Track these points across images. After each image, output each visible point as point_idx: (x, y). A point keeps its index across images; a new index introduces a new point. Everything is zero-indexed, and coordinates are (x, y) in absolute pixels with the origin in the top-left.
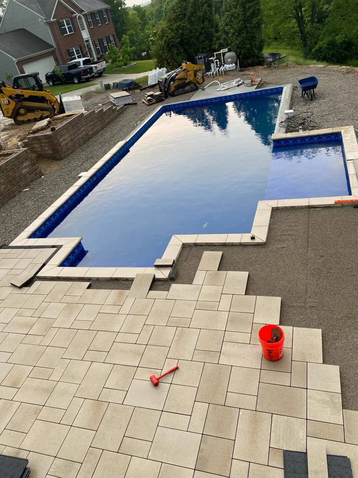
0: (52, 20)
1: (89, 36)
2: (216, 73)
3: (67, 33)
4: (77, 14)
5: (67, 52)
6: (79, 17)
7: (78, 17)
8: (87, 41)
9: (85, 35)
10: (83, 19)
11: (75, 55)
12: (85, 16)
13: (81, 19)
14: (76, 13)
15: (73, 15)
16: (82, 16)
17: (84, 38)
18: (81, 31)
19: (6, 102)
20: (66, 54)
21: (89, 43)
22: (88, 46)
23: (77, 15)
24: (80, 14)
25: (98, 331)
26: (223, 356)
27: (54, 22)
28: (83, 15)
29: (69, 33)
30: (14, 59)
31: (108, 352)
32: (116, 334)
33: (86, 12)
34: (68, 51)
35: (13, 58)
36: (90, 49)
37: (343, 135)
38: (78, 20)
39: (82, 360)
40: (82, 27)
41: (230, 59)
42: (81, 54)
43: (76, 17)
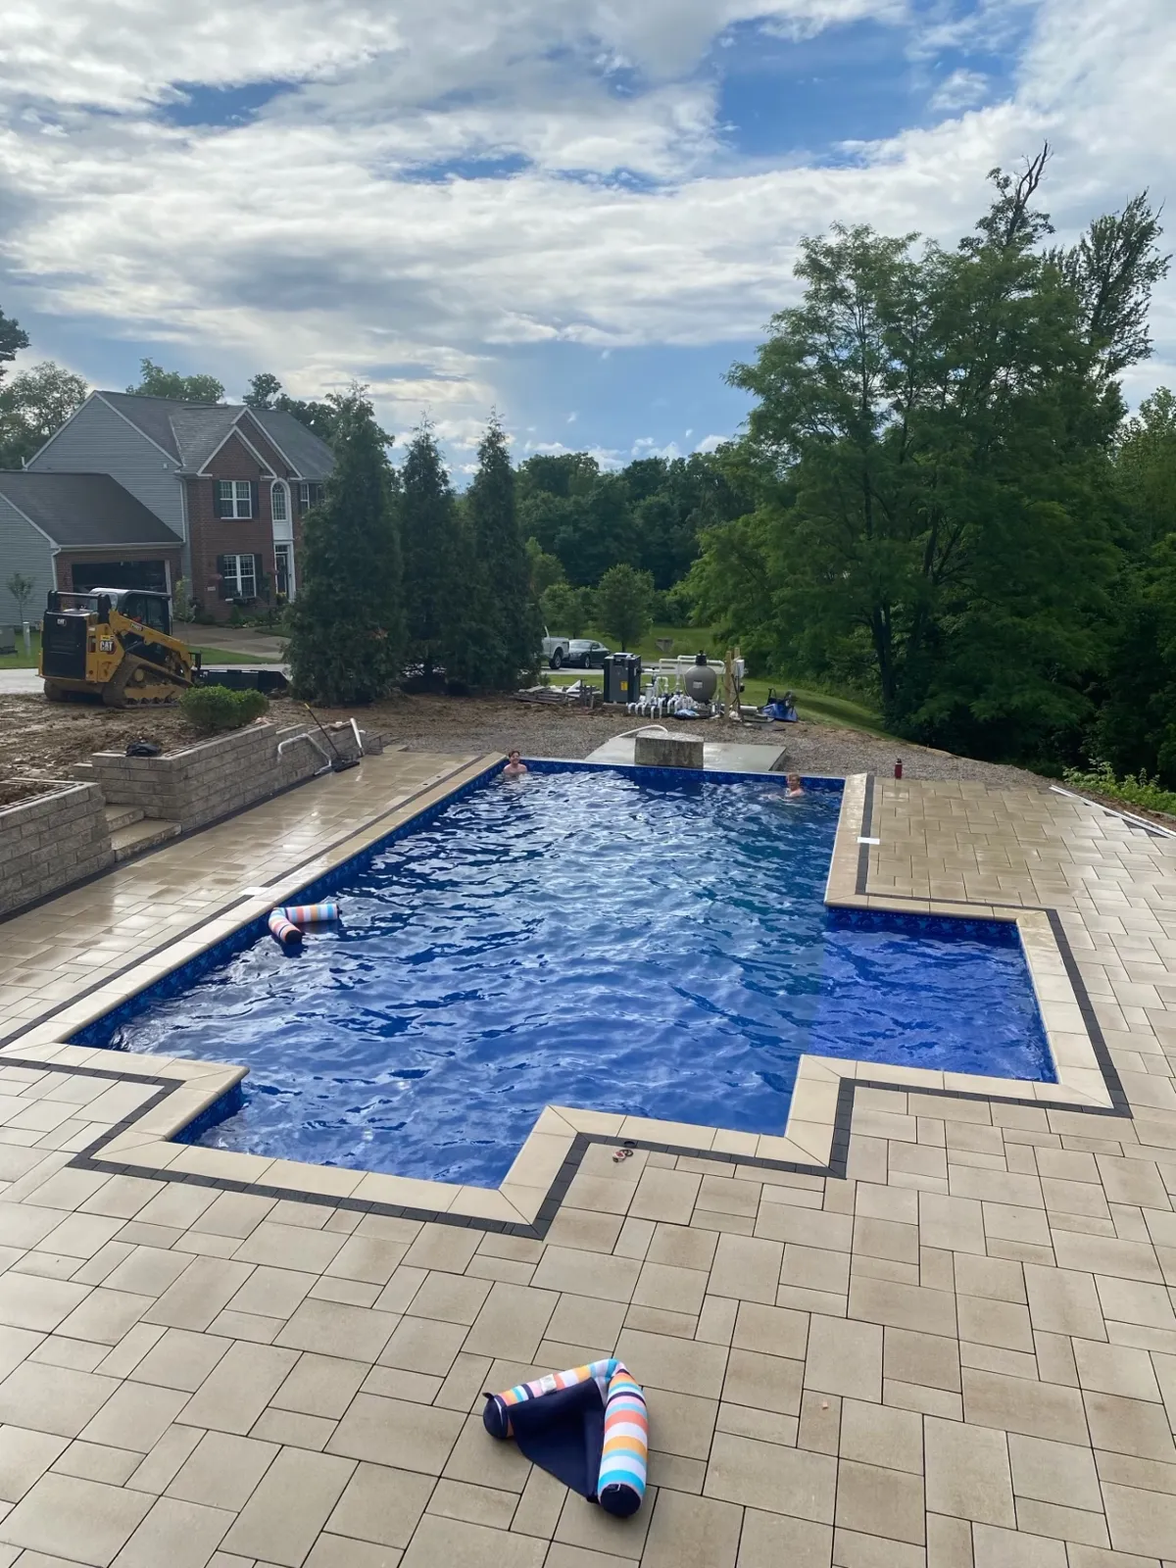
0: (199, 474)
1: (292, 538)
2: (656, 710)
3: (232, 516)
4: (275, 476)
5: (214, 561)
6: (278, 486)
7: (275, 485)
8: (283, 548)
9: (282, 532)
10: (288, 493)
11: (235, 574)
12: (297, 488)
13: (282, 491)
14: (272, 475)
15: (261, 477)
16: (286, 483)
17: (275, 538)
18: (273, 521)
19: (108, 646)
20: (210, 565)
21: (286, 555)
22: (280, 560)
23: (276, 479)
24: (281, 479)
25: (304, 1351)
26: (717, 1474)
27: (203, 480)
28: (291, 484)
29: (236, 517)
30: (53, 544)
31: (340, 1421)
32: (365, 1369)
33: (301, 478)
34: (220, 559)
35: (50, 539)
36: (283, 568)
37: (1021, 930)
38: (274, 491)
39: (246, 1436)
40: (279, 511)
41: (701, 683)
42: (254, 576)
43: (269, 482)
